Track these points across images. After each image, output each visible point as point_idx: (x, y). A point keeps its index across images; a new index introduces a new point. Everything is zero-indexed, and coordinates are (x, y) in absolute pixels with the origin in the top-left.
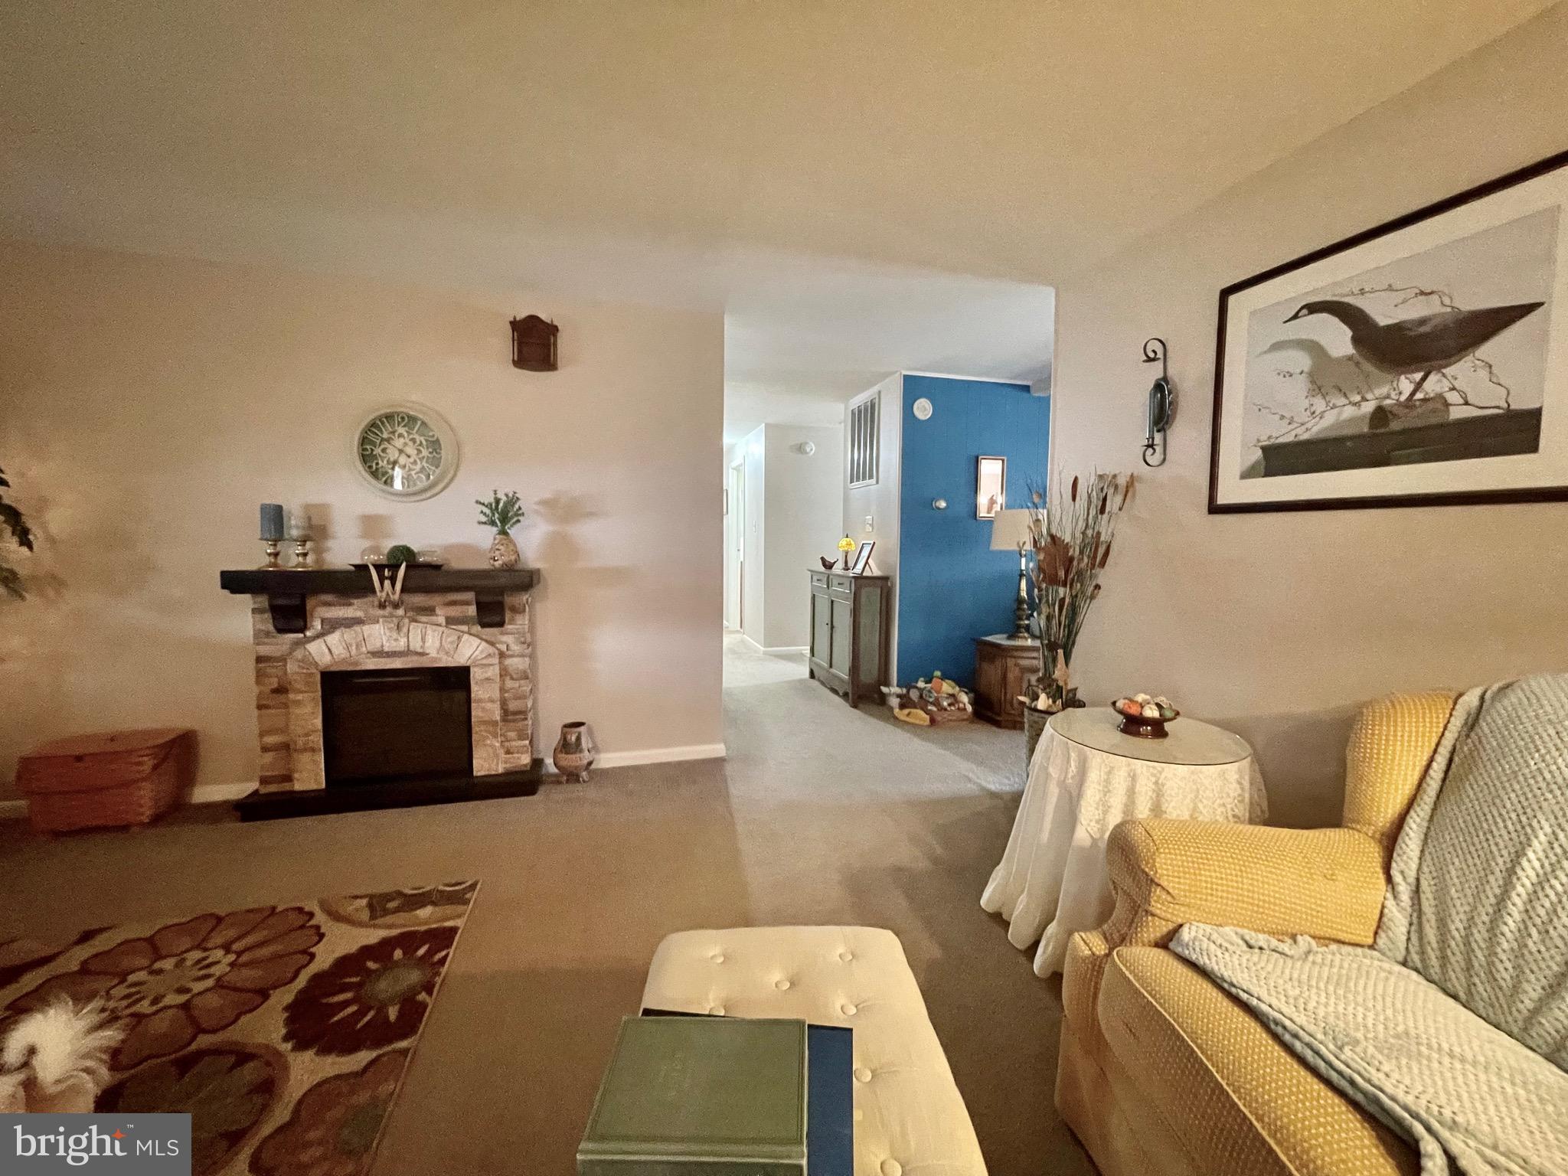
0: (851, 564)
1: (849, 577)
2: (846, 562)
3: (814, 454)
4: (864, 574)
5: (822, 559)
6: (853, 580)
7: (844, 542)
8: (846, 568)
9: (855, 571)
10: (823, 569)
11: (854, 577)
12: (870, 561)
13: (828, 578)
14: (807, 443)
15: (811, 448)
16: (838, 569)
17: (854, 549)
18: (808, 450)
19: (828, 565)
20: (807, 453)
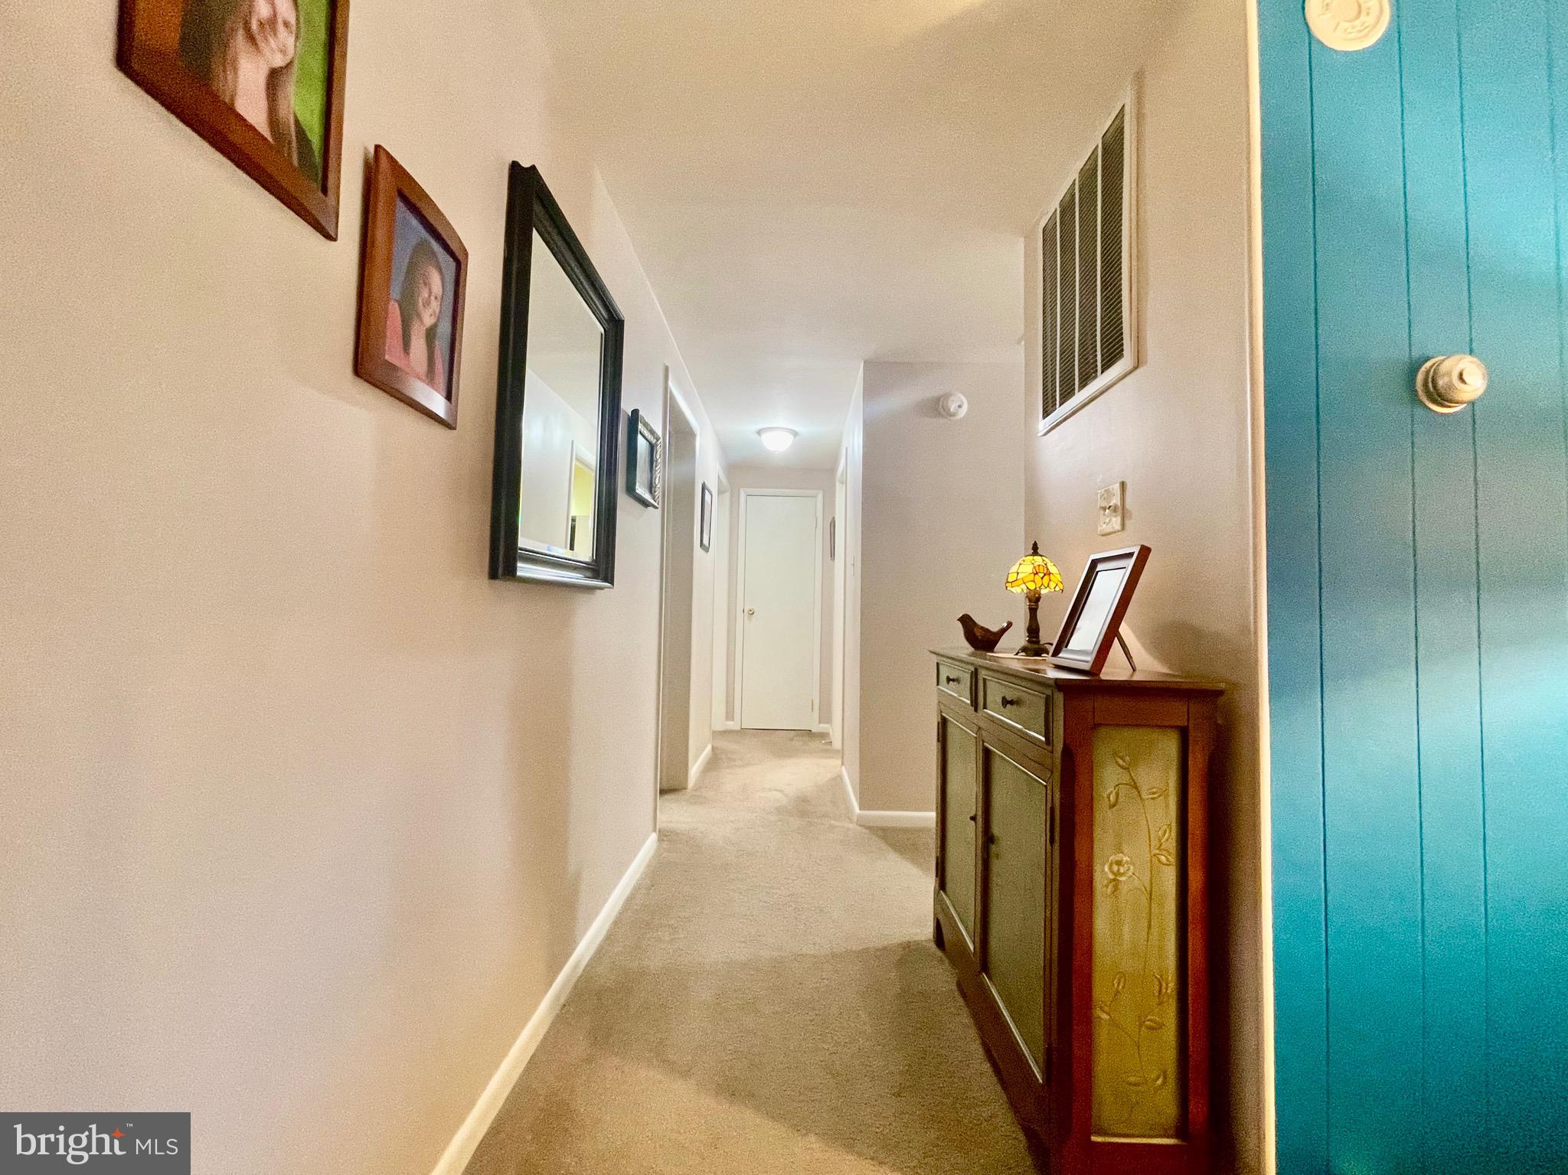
0: (1049, 635)
1: (1044, 683)
2: (1033, 630)
3: (967, 414)
4: (1108, 673)
5: (966, 621)
6: (1059, 698)
7: (1026, 566)
8: (1034, 647)
9: (1066, 657)
10: (963, 649)
11: (1059, 684)
12: (1124, 629)
13: (975, 675)
14: (947, 396)
15: (960, 405)
16: (1009, 653)
17: (1059, 586)
18: (953, 408)
19: (983, 640)
20: (953, 415)
